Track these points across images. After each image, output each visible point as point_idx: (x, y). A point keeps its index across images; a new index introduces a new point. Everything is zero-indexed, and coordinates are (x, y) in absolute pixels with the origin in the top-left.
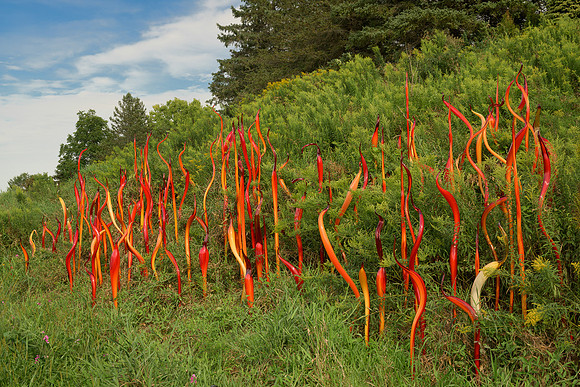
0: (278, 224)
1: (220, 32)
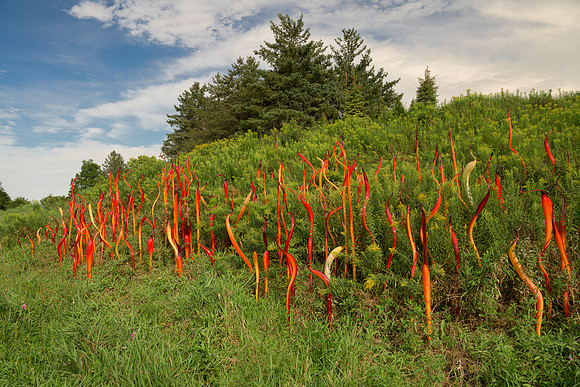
0: (199, 224)
1: (168, 119)
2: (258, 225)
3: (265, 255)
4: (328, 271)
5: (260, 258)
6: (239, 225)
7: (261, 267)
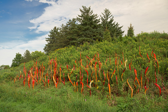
2: (75, 75)
3: (77, 83)
4: (90, 86)
5: (76, 83)
6: (71, 76)
7: (76, 85)
